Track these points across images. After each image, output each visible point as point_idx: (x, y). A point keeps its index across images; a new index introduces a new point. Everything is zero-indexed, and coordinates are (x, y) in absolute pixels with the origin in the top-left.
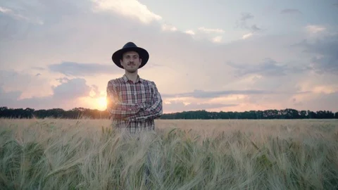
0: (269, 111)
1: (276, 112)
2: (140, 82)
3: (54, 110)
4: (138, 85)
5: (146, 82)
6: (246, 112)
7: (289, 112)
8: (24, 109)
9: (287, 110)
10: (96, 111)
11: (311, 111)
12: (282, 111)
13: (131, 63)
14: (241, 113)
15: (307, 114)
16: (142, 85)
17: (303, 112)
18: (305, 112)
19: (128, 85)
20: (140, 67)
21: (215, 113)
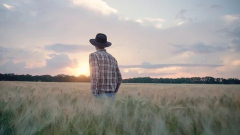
0: (194, 78)
1: (199, 78)
3: (45, 76)
6: (178, 78)
7: (208, 79)
8: (25, 75)
9: (207, 77)
10: (73, 77)
11: (224, 78)
12: (203, 78)
15: (221, 81)
17: (218, 79)
18: (220, 79)
21: (156, 79)
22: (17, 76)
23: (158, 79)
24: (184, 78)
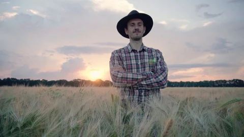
0: (219, 81)
1: (225, 81)
2: (144, 50)
4: (142, 53)
5: (150, 50)
6: (200, 82)
7: (236, 82)
8: (41, 80)
9: (234, 80)
10: (89, 81)
12: (230, 81)
13: (137, 30)
14: (197, 82)
16: (146, 53)
19: (132, 54)
20: (145, 35)
21: (176, 82)
22: (32, 81)
23: (178, 83)
24: (207, 81)
